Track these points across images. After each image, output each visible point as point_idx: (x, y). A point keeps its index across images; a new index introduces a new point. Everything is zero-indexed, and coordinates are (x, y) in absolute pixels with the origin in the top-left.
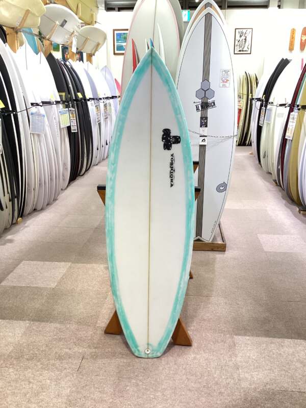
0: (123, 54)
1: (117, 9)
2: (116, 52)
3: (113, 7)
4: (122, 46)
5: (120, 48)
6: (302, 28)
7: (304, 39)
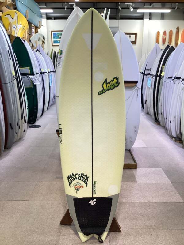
0: (58, 46)
1: (53, 18)
2: (53, 44)
3: (51, 17)
4: (57, 41)
5: (55, 42)
6: (163, 31)
7: (164, 37)
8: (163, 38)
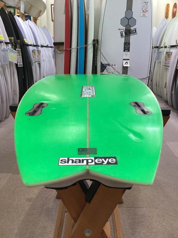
6: (174, 3)
7: (175, 10)
8: (173, 11)
